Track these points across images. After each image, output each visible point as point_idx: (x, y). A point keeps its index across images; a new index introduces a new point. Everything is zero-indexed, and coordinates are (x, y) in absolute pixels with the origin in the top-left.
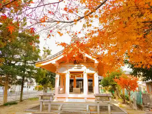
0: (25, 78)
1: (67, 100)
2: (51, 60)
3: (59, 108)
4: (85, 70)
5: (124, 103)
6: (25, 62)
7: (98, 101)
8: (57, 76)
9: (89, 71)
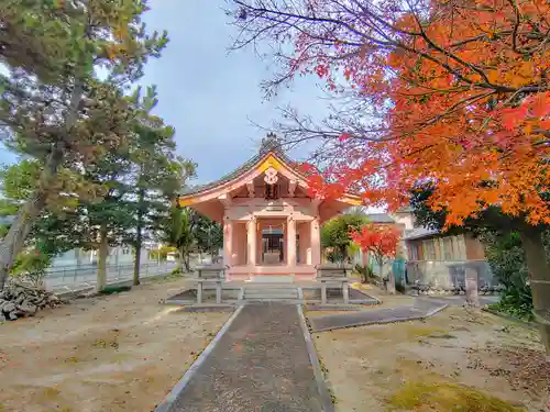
0: (143, 232)
1: (252, 279)
2: (216, 191)
3: (241, 295)
4: (291, 213)
5: (366, 282)
6: (142, 193)
7: (324, 279)
8: (228, 227)
9: (299, 216)
